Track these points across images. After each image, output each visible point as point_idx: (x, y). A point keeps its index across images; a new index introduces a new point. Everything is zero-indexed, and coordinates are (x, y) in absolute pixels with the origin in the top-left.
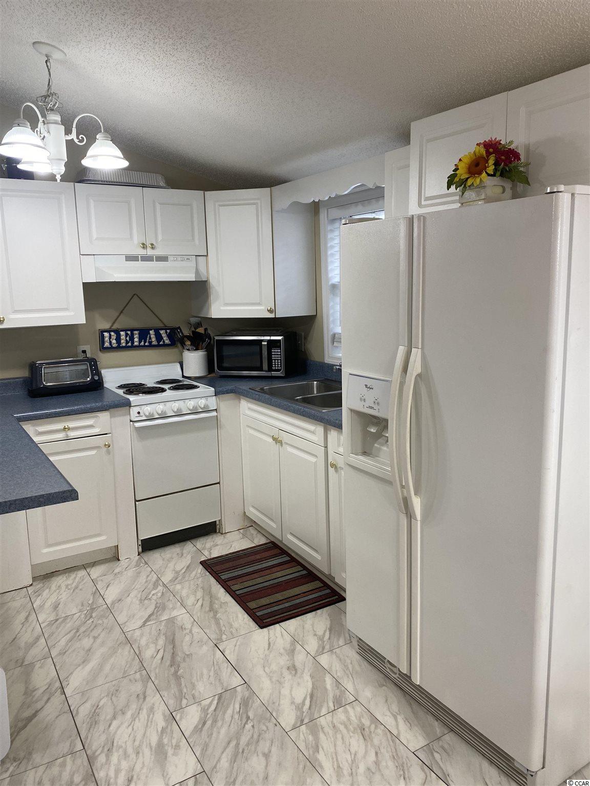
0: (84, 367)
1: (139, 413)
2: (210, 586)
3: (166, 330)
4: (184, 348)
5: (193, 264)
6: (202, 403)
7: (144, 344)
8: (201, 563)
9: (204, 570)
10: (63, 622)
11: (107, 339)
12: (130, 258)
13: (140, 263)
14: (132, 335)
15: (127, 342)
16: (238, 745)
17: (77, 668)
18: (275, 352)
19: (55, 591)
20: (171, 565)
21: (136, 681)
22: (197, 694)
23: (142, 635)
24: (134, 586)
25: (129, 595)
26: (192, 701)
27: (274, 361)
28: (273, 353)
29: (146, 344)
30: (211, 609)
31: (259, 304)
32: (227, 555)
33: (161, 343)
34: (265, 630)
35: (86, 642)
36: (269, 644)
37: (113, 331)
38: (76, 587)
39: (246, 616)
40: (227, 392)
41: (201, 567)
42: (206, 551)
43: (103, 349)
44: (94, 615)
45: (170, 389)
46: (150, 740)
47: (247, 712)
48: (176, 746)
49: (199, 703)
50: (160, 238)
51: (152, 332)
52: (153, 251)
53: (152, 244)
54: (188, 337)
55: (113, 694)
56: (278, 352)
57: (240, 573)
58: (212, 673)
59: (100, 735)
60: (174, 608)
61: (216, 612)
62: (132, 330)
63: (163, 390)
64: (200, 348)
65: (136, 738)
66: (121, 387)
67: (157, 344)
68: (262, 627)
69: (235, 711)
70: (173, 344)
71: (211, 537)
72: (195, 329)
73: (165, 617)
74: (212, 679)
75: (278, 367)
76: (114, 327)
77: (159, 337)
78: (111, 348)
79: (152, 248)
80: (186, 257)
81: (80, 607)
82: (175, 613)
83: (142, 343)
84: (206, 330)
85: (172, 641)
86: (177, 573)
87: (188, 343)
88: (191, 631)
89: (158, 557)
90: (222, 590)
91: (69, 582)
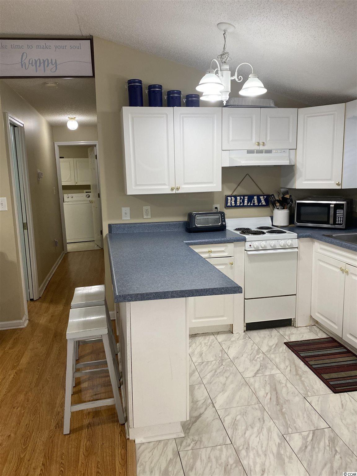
0: (217, 217)
1: (250, 246)
2: (294, 359)
3: (264, 196)
4: (274, 208)
5: (287, 154)
6: (289, 242)
7: (250, 204)
8: (285, 343)
9: (287, 348)
10: (206, 365)
11: (229, 201)
12: (250, 152)
13: (255, 155)
14: (244, 198)
15: (240, 203)
16: (332, 467)
17: (219, 394)
18: (339, 212)
19: (199, 345)
20: (266, 341)
21: (256, 409)
22: (297, 427)
23: (255, 381)
24: (244, 350)
25: (242, 356)
26: (294, 431)
27: (337, 218)
28: (337, 213)
29: (252, 205)
30: (297, 374)
31: (330, 180)
32: (301, 341)
33: (260, 204)
34: (338, 395)
35: (222, 379)
36: (342, 405)
37: (233, 196)
38: (210, 345)
39: (322, 382)
40: (306, 237)
41: (285, 345)
42: (286, 336)
43: (227, 207)
44: (224, 364)
45: (267, 232)
46: (272, 449)
47: (335, 447)
48: (289, 457)
49: (300, 433)
50: (268, 139)
51: (255, 197)
52: (264, 147)
53: (263, 143)
54: (279, 201)
55: (244, 414)
56: (341, 212)
57: (313, 354)
58: (305, 416)
59: (240, 438)
60: (272, 369)
61: (301, 377)
62: (244, 196)
63: (264, 233)
64: (286, 208)
65: (263, 445)
66: (237, 230)
67: (257, 204)
68: (335, 392)
69: (326, 445)
70: (267, 205)
71: (288, 328)
72: (284, 195)
73: (267, 373)
74: (306, 419)
75: (340, 222)
76: (234, 194)
77: (259, 201)
78: (231, 207)
79: (263, 145)
80: (283, 150)
81: (214, 357)
82: (273, 372)
83: (249, 204)
84: (290, 196)
85: (275, 389)
86: (271, 347)
87: (278, 204)
88: (286, 385)
89: (257, 335)
90: (302, 363)
91: (206, 341)
